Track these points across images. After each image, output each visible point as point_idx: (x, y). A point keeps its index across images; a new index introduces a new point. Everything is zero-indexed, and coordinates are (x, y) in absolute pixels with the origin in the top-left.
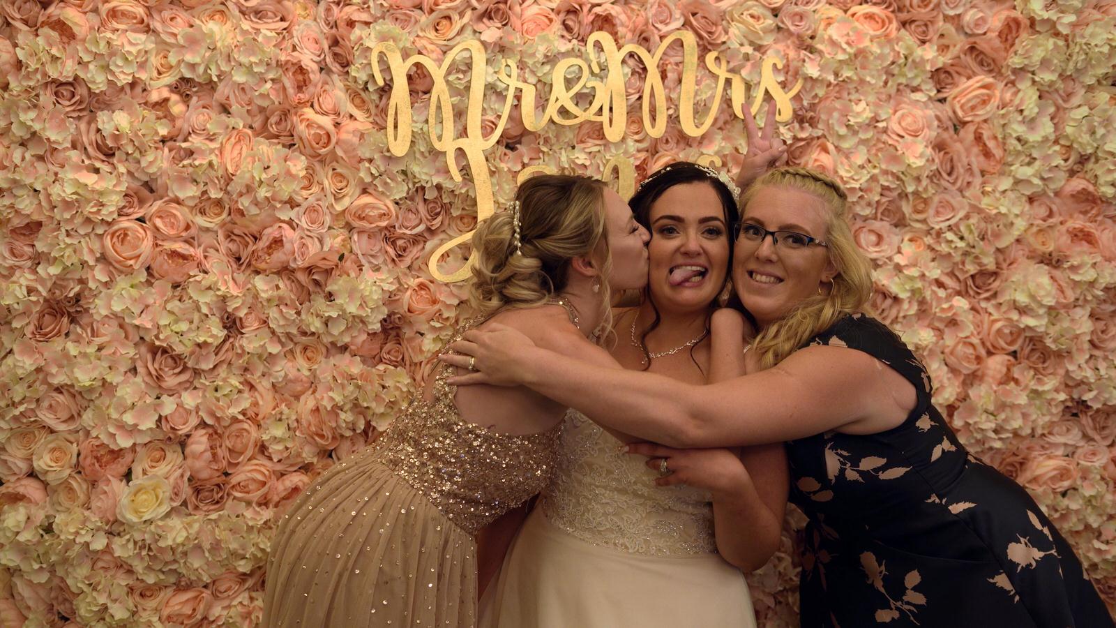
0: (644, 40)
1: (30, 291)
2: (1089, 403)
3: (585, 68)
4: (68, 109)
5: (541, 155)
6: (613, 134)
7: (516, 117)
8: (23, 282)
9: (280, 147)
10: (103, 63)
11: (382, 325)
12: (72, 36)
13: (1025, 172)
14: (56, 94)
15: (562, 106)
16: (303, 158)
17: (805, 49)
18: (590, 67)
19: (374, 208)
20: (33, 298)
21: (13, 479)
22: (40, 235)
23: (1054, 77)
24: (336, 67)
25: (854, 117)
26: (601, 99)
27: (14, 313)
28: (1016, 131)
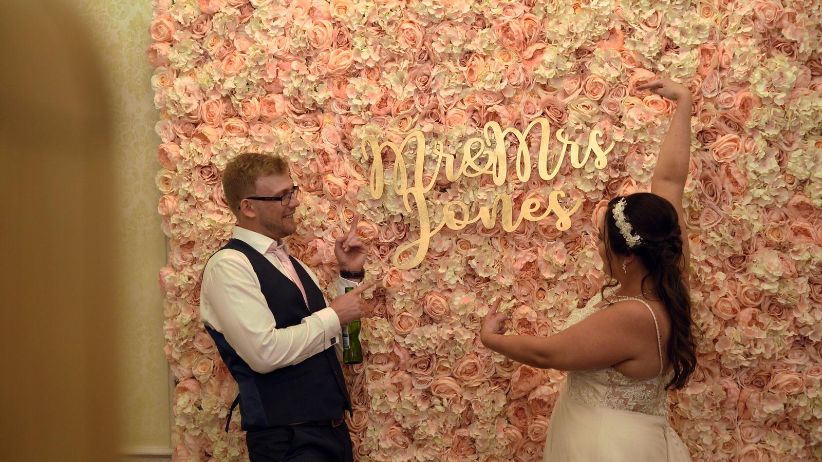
0: (518, 124)
1: (190, 278)
2: (810, 338)
3: (482, 143)
4: (207, 180)
5: (459, 195)
6: (499, 181)
7: (442, 173)
8: (186, 273)
9: (316, 196)
10: (223, 155)
11: (374, 294)
12: (209, 141)
13: (759, 192)
14: (201, 172)
15: (469, 166)
16: (328, 202)
17: (615, 125)
18: (485, 143)
19: (366, 229)
20: (191, 282)
21: (183, 379)
22: (195, 248)
23: (776, 132)
24: (345, 151)
25: (647, 164)
26: (492, 161)
27: (182, 291)
28: (752, 168)
